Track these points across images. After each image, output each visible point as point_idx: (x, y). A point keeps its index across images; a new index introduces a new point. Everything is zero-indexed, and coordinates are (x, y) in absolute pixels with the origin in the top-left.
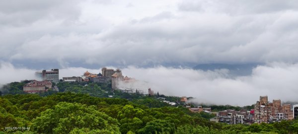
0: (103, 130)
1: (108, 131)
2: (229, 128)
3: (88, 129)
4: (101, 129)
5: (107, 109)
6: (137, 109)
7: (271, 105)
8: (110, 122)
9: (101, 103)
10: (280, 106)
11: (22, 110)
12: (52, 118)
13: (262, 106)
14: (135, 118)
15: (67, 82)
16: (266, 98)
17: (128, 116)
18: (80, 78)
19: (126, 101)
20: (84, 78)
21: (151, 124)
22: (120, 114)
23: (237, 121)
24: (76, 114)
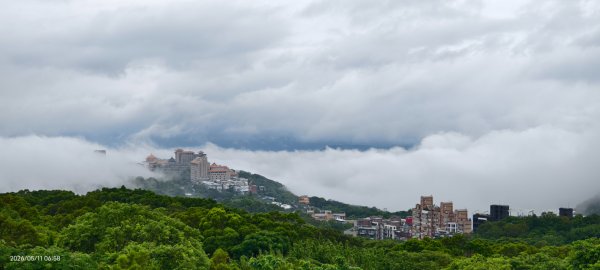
0: (177, 246)
1: (185, 248)
2: (373, 245)
3: (152, 244)
4: (172, 245)
5: (183, 214)
6: (231, 215)
7: (438, 210)
8: (188, 235)
9: (173, 204)
10: (451, 212)
11: (46, 214)
12: (93, 227)
13: (424, 212)
14: (228, 229)
16: (430, 199)
17: (216, 224)
19: (214, 202)
21: (252, 238)
22: (204, 221)
23: (385, 234)
24: (133, 222)
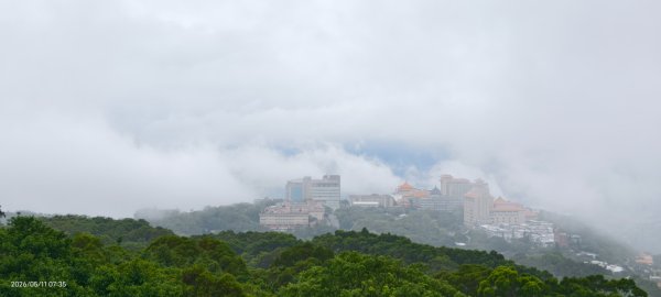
6: (526, 278)
9: (439, 258)
12: (322, 288)
15: (359, 207)
17: (503, 292)
18: (388, 197)
19: (501, 257)
20: (398, 198)
22: (484, 286)
24: (379, 282)
